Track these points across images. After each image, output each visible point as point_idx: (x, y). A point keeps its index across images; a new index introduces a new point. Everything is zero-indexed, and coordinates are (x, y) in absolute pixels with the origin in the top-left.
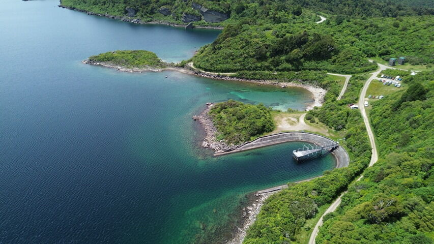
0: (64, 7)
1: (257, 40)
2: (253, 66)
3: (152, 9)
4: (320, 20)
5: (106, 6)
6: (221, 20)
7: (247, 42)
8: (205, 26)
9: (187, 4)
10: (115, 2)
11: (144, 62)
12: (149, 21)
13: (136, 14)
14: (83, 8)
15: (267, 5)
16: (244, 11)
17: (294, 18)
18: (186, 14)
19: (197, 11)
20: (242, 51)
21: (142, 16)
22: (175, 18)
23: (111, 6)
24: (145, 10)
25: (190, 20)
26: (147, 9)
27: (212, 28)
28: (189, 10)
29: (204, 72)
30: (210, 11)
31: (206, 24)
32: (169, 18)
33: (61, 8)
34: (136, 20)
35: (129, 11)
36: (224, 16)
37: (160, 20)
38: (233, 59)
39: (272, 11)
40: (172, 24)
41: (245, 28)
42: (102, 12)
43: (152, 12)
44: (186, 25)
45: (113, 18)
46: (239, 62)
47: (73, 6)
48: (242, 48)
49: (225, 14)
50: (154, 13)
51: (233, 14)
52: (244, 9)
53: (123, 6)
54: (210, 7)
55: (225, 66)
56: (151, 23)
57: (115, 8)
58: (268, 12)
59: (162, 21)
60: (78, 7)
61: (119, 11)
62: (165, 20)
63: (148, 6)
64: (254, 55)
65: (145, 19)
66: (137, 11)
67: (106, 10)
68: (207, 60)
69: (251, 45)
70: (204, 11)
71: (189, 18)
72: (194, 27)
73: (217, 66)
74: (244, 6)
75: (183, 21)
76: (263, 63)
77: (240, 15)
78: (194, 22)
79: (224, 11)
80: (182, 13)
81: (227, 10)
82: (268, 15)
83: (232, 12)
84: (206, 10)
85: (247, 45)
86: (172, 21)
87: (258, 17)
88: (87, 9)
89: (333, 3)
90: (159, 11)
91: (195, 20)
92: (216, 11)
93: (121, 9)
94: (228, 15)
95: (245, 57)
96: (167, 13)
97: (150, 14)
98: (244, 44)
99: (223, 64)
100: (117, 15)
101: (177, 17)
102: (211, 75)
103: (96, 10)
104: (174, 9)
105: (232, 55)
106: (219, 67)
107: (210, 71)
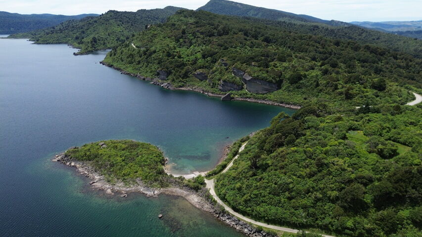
0: (103, 64)
1: (341, 161)
2: (336, 222)
3: (187, 73)
4: (414, 99)
5: (140, 66)
6: (269, 91)
7: (321, 165)
8: (247, 97)
9: (227, 69)
10: (149, 62)
11: (137, 172)
12: (180, 87)
13: (167, 77)
14: (119, 66)
15: (333, 75)
16: (301, 82)
17: (377, 96)
18: (224, 81)
19: (238, 78)
20: (310, 183)
21: (173, 80)
22: (211, 84)
23: (144, 66)
24: (177, 74)
25: (229, 88)
26: (180, 72)
27: (256, 101)
28: (229, 76)
29: (231, 211)
30: (255, 79)
31: (249, 96)
32: (204, 84)
33: (102, 64)
34: (166, 84)
35: (161, 73)
36: (274, 86)
37: (193, 85)
38: (290, 199)
39: (340, 82)
40: (206, 92)
41: (310, 124)
42: (135, 72)
43: (186, 76)
44: (223, 94)
45: (144, 79)
46: (305, 207)
47: (111, 64)
48: (311, 175)
49: (274, 84)
50: (188, 77)
51: (285, 84)
52: (301, 79)
53: (156, 67)
54: (256, 75)
55: (273, 211)
56: (183, 89)
57: (148, 69)
58: (336, 85)
59: (196, 87)
60: (115, 64)
61: (151, 72)
62: (199, 87)
63: (182, 69)
64: (337, 198)
65: (176, 84)
66: (169, 73)
67: (139, 70)
68: (240, 189)
69: (330, 173)
70: (247, 79)
71: (227, 86)
72: (233, 98)
73: (258, 208)
74: (301, 75)
75: (220, 90)
76: (357, 218)
77: (295, 85)
78: (234, 92)
79: (274, 81)
80: (219, 80)
81: (278, 79)
82: (336, 88)
83: (284, 82)
84: (250, 78)
85: (320, 171)
86: (208, 88)
87: (321, 90)
88: (122, 67)
89: (413, 70)
90: (194, 74)
91: (235, 89)
92: (263, 80)
93: (153, 69)
94: (279, 85)
95: (317, 200)
96: (203, 78)
97: (183, 78)
98: (315, 169)
99: (270, 204)
100: (149, 76)
101: (213, 83)
102: (245, 225)
103: (130, 70)
104: (211, 74)
105: (289, 190)
106: (260, 209)
107: (244, 213)
